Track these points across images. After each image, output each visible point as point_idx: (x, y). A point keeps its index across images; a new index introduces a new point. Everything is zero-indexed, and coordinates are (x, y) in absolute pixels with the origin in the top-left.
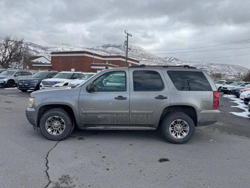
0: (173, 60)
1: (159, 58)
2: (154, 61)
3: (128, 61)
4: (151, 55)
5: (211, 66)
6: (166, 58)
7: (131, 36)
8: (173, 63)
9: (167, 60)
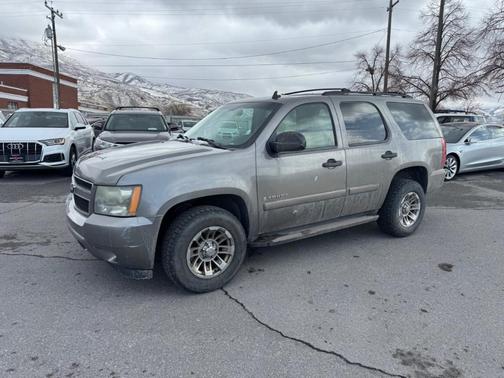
0: (132, 80)
1: (102, 74)
2: (90, 80)
3: (61, 82)
4: (82, 67)
5: (208, 95)
6: (118, 75)
7: (61, 16)
8: (131, 86)
9: (121, 78)
